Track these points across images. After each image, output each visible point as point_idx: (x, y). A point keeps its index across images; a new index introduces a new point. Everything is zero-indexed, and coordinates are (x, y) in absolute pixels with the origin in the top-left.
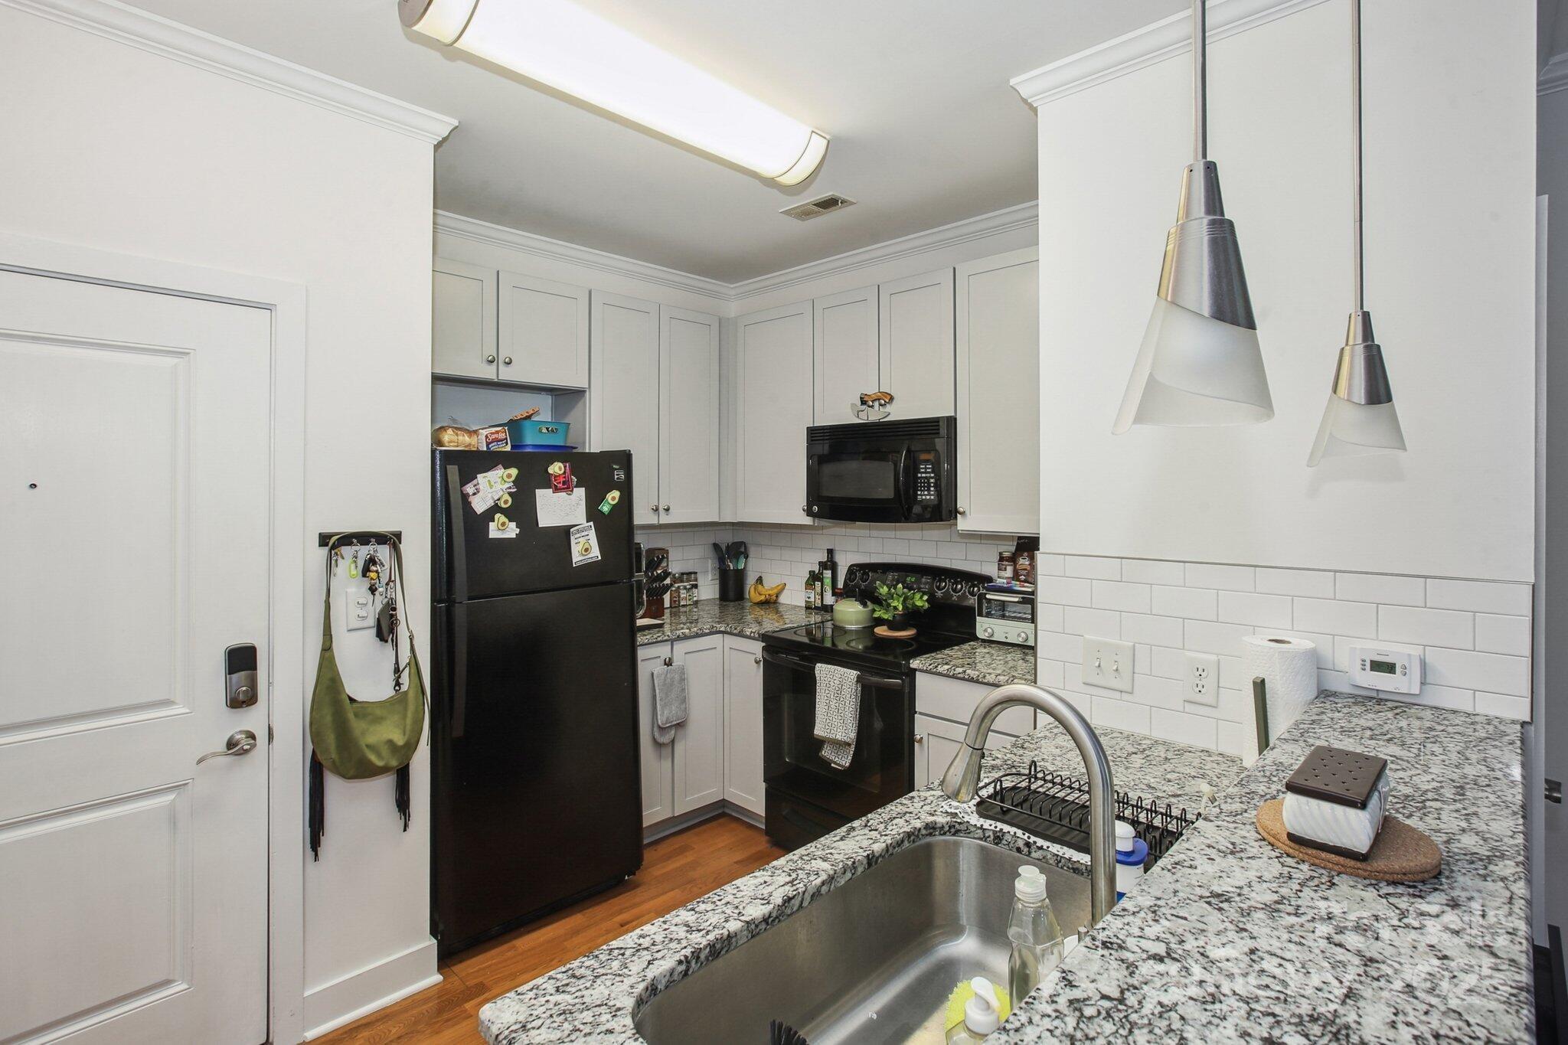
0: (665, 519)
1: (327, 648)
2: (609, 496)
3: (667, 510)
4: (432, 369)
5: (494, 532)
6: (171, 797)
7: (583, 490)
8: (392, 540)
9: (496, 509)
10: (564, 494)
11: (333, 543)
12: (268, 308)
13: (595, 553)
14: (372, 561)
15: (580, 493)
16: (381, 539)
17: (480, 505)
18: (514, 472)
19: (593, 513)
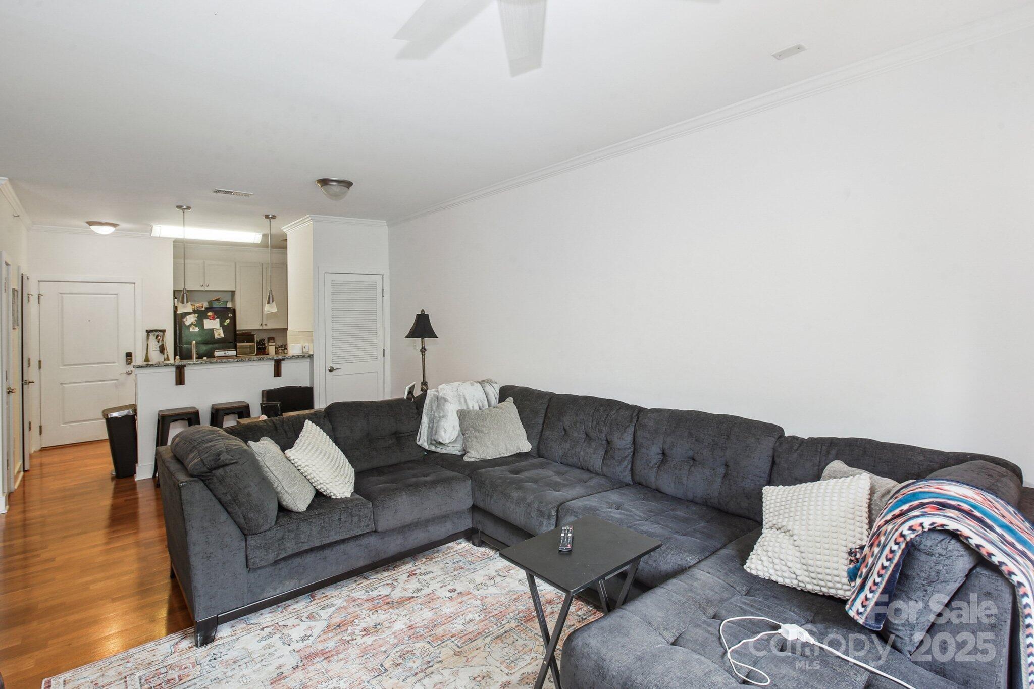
0: (265, 327)
1: (147, 354)
2: (226, 321)
3: (265, 325)
4: (174, 287)
5: (191, 330)
6: (116, 381)
7: (218, 319)
8: (163, 331)
9: (192, 324)
10: (212, 320)
11: (148, 332)
12: (134, 283)
13: (222, 335)
14: (157, 336)
15: (218, 320)
16: (160, 331)
17: (187, 323)
18: (197, 315)
19: (221, 325)
